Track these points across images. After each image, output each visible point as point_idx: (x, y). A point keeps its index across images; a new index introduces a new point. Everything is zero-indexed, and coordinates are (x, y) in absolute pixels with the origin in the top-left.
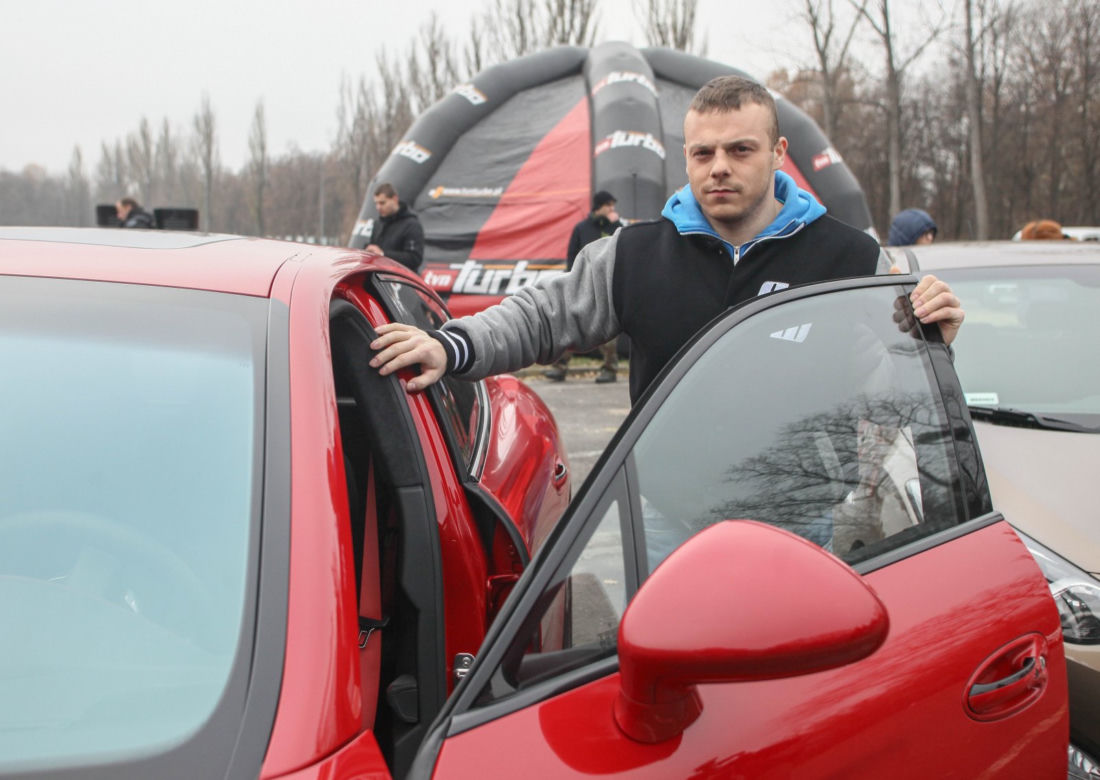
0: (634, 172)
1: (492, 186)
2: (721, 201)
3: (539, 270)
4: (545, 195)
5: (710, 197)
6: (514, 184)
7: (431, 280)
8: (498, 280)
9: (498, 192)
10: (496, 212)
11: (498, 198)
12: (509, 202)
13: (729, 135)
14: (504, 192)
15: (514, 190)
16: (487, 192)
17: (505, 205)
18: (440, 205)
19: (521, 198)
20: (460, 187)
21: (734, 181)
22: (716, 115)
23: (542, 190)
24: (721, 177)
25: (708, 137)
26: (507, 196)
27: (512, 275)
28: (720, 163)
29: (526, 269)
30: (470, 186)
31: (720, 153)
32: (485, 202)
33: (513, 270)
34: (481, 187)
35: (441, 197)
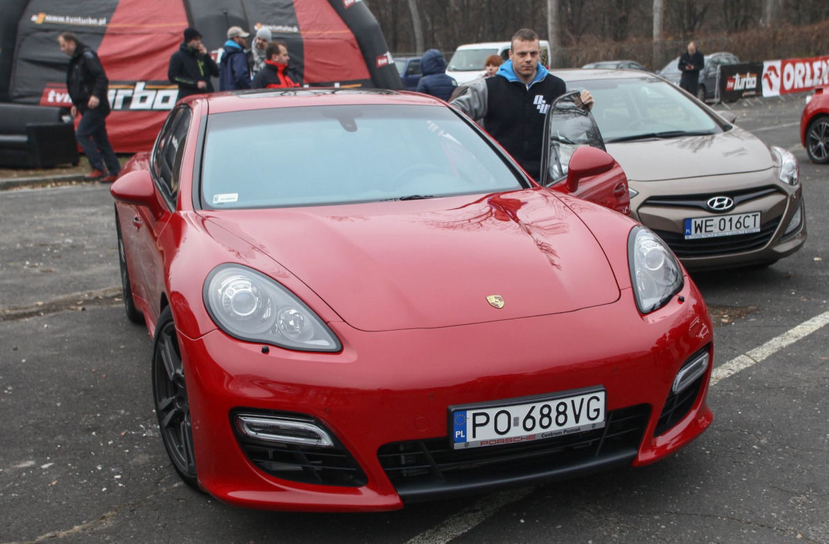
0: (225, 11)
1: (97, 16)
2: (527, 70)
3: (157, 90)
4: (149, 27)
5: (524, 68)
6: (116, 16)
7: (55, 98)
8: (120, 97)
9: (102, 22)
10: (106, 40)
11: (103, 28)
12: (116, 32)
13: (531, 49)
14: (108, 22)
15: (117, 21)
16: (91, 22)
17: (113, 35)
18: (47, 31)
19: (126, 28)
20: (64, 15)
21: (532, 63)
22: (527, 43)
23: (145, 22)
24: (528, 62)
25: (525, 49)
26: (111, 26)
27: (133, 94)
28: (529, 58)
29: (145, 89)
30: (73, 15)
31: (529, 55)
32: (92, 31)
33: (134, 90)
34: (85, 17)
35: (45, 23)
